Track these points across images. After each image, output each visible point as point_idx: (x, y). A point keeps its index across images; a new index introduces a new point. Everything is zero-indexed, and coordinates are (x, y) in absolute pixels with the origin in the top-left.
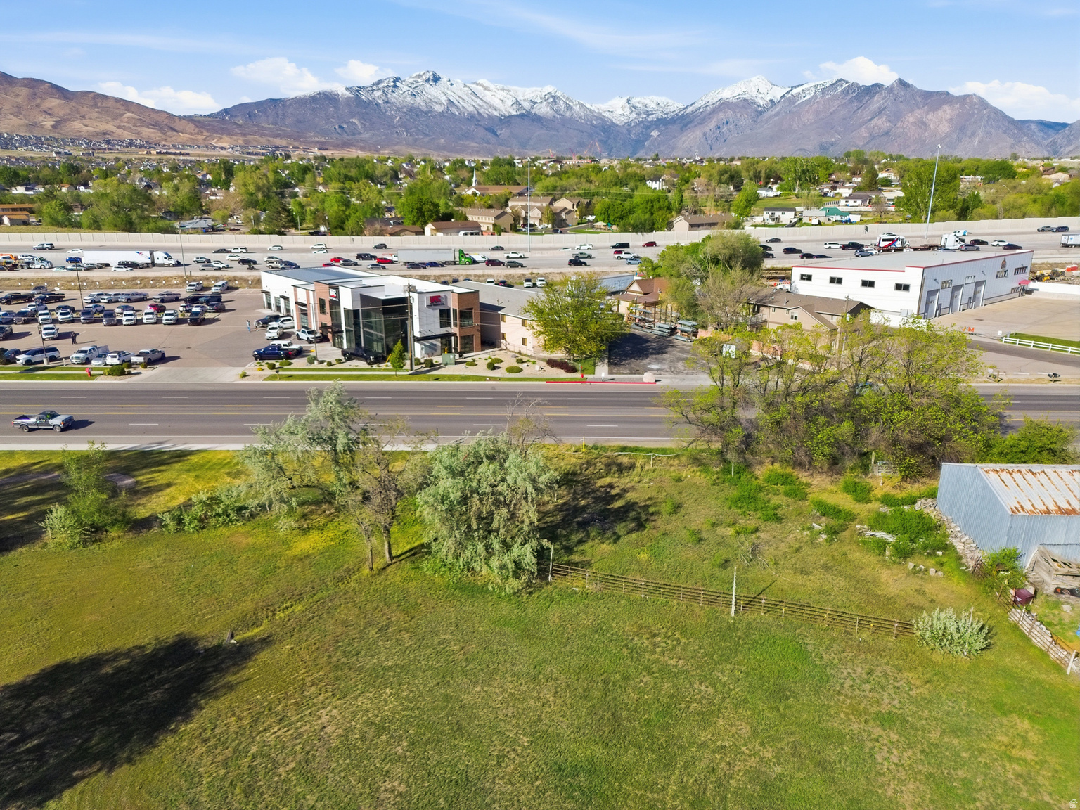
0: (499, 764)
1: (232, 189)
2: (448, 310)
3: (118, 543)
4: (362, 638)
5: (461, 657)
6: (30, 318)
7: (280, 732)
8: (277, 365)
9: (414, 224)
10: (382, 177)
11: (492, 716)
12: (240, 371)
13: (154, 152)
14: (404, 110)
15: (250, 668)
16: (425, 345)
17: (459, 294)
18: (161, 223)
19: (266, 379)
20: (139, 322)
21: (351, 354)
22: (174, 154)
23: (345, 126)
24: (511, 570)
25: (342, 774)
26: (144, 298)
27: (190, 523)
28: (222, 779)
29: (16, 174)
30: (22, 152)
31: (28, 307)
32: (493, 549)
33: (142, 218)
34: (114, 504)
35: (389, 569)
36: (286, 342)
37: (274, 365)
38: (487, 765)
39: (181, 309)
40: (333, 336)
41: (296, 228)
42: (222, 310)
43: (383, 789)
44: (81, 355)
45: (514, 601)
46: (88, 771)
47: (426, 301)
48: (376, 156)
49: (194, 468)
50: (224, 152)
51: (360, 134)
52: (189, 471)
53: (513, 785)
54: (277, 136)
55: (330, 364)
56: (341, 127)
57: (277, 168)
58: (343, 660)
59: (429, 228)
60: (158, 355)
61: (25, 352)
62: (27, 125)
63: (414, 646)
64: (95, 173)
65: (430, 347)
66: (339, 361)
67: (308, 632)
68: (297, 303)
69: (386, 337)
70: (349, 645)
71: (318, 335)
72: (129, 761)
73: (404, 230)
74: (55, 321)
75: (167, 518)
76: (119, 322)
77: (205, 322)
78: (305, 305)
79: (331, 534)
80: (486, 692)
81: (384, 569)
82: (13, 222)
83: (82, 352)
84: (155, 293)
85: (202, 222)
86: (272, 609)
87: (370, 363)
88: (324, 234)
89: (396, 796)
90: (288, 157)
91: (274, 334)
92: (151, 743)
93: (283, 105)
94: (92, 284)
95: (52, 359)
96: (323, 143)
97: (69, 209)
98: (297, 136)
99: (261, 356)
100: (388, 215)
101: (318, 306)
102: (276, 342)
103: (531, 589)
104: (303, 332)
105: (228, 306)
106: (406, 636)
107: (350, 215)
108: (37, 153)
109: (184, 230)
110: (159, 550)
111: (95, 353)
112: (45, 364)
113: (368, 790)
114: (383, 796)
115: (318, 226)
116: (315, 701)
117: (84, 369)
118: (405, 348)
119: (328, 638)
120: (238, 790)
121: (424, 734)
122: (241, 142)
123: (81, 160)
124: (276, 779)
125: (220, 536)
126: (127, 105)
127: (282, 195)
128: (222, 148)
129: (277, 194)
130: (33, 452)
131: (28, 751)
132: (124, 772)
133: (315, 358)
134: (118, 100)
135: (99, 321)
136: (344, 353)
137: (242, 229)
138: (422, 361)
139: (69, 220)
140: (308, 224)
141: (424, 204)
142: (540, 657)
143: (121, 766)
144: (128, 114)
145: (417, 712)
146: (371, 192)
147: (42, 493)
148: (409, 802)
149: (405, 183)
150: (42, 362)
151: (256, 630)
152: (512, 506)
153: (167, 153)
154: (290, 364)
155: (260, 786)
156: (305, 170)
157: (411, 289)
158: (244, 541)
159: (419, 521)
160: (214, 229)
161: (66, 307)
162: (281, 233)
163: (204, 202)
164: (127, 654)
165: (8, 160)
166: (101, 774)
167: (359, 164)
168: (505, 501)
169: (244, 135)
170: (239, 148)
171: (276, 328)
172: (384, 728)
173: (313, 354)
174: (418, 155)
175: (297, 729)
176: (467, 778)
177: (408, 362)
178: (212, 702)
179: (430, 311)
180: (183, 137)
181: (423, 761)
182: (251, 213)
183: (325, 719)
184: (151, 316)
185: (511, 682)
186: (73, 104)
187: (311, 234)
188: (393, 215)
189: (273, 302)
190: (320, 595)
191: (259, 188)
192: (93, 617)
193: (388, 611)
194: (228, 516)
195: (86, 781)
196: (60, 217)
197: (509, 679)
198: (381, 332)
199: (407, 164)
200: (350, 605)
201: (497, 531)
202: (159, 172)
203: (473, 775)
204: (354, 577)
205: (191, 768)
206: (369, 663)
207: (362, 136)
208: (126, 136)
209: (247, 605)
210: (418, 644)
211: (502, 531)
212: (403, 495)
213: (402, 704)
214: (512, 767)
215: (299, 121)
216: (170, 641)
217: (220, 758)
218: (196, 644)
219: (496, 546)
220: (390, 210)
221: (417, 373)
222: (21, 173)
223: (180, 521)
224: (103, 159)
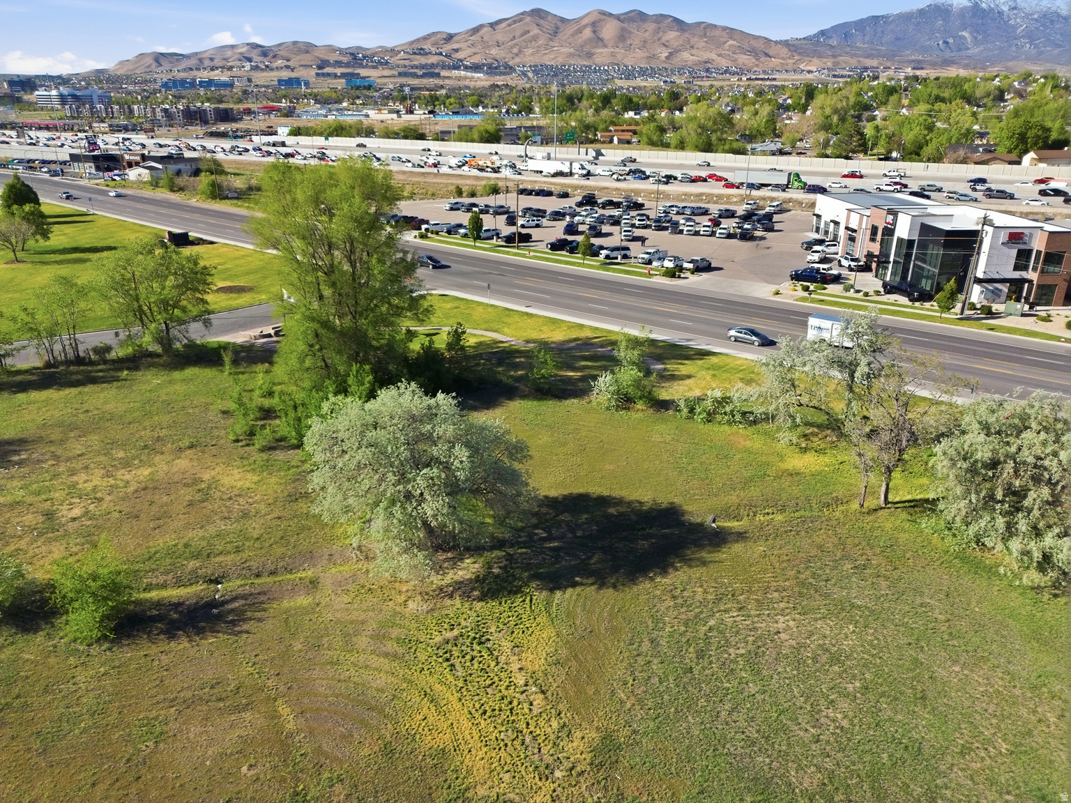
0: (962, 754)
1: (808, 113)
2: (1030, 251)
3: (640, 415)
4: (835, 568)
5: (944, 628)
6: (616, 222)
7: (738, 619)
8: (812, 288)
9: (1010, 152)
10: (982, 98)
11: (967, 703)
12: (774, 288)
13: (744, 79)
14: (1036, 16)
15: (724, 553)
16: (987, 289)
17: (1050, 233)
18: (736, 145)
19: (797, 300)
20: (697, 233)
21: (893, 287)
22: (762, 79)
23: (951, 41)
24: (1035, 560)
25: (787, 681)
26: (705, 212)
27: (700, 414)
28: (681, 634)
29: (630, 100)
30: (639, 82)
31: (616, 212)
32: (1017, 529)
33: (720, 140)
34: (645, 382)
35: (881, 513)
36: (825, 266)
37: (808, 287)
38: (947, 748)
39: (734, 225)
40: (878, 266)
41: (866, 154)
42: (771, 230)
43: (824, 714)
44: (646, 256)
45: (1030, 597)
46: (585, 581)
47: (1003, 236)
48: (981, 74)
49: (713, 367)
50: (810, 76)
51: (968, 49)
52: (708, 369)
53: (976, 784)
54: (869, 56)
55: (866, 294)
56: (946, 43)
57: (861, 89)
58: (811, 580)
59: (1028, 158)
60: (705, 264)
61: (606, 249)
62: (648, 57)
63: (890, 597)
64: (691, 99)
65: (993, 292)
66: (877, 293)
67: (783, 542)
68: (847, 228)
69: (940, 274)
70: (820, 569)
71: (862, 263)
72: (614, 587)
73: (995, 159)
74: (633, 226)
75: (682, 403)
76: (681, 232)
77: (752, 238)
78: (855, 231)
79: (827, 460)
80: (967, 676)
81: (875, 510)
82: (620, 141)
83: (647, 253)
84: (714, 209)
85: (773, 144)
86: (754, 509)
87: (913, 300)
88: (896, 160)
89: (837, 728)
90: (876, 78)
91: (816, 257)
92: (633, 580)
93: (885, 22)
94: (667, 196)
95: (625, 257)
96: (919, 62)
97: (662, 130)
98: (890, 56)
99: (797, 277)
100: (978, 142)
101: (869, 232)
102: (816, 266)
103: (1057, 592)
104: (846, 258)
105: (777, 227)
106: (884, 584)
107: (931, 140)
108: (650, 83)
109: (754, 152)
110: (670, 430)
111: (657, 256)
112: (619, 261)
113: (809, 708)
114: (823, 720)
115: (890, 152)
116: (775, 605)
117: (646, 269)
118: (960, 287)
119: (801, 555)
120: (691, 650)
121: (881, 685)
122: (830, 64)
123: (682, 87)
124: (726, 656)
125: (721, 431)
126: (731, 32)
127: (859, 118)
128: (809, 72)
129: (853, 116)
130: (597, 329)
131: (551, 549)
132: (609, 593)
133: (852, 286)
134: (725, 29)
135: (665, 229)
136: (885, 286)
137: (809, 153)
138: (978, 306)
139: (662, 141)
140: (880, 149)
141: (1031, 128)
142: (1048, 668)
143: (608, 588)
144: (731, 42)
145: (878, 661)
146: (962, 115)
147: (596, 361)
148: (849, 740)
149: (1012, 103)
150: (617, 258)
151: (736, 523)
152: (1059, 488)
153: (756, 79)
154: (825, 289)
155: (710, 656)
156: (891, 91)
157: (986, 221)
158: (742, 443)
159: (930, 472)
160: (781, 153)
161: (643, 215)
162: (847, 158)
163: (778, 125)
164: (630, 503)
165: (628, 89)
166: (593, 588)
167: (956, 83)
168: (1050, 479)
169: (834, 56)
170: (826, 71)
171: (819, 252)
172: (838, 660)
173: (851, 282)
174: (1038, 72)
175: (753, 622)
176: (919, 749)
177: (959, 306)
178: (686, 568)
179: (1005, 250)
180: (775, 61)
181: (874, 710)
182: (822, 136)
183: (781, 626)
184: (707, 229)
185: (1002, 679)
186: (686, 35)
187: (880, 159)
188: (985, 141)
189: (822, 226)
190: (802, 513)
191: (836, 111)
192: (612, 467)
193: (869, 552)
194: (733, 416)
195: (583, 587)
196: (655, 138)
197: (1000, 675)
198: (935, 267)
199: (1020, 83)
200: (830, 532)
201: (1030, 511)
202: (745, 96)
203: (927, 751)
204: (840, 508)
205: (659, 614)
206: (838, 594)
207: (969, 52)
208: (724, 63)
209: (733, 499)
210: (896, 596)
211: (1036, 513)
212: (917, 439)
213: (863, 646)
214: (979, 765)
215: (898, 39)
216: (663, 506)
217: (683, 616)
218: (683, 514)
219: (1023, 526)
220: (982, 135)
221: (968, 319)
222: (635, 99)
223: (692, 410)
224: (700, 86)
